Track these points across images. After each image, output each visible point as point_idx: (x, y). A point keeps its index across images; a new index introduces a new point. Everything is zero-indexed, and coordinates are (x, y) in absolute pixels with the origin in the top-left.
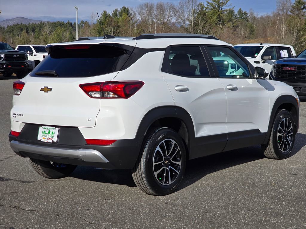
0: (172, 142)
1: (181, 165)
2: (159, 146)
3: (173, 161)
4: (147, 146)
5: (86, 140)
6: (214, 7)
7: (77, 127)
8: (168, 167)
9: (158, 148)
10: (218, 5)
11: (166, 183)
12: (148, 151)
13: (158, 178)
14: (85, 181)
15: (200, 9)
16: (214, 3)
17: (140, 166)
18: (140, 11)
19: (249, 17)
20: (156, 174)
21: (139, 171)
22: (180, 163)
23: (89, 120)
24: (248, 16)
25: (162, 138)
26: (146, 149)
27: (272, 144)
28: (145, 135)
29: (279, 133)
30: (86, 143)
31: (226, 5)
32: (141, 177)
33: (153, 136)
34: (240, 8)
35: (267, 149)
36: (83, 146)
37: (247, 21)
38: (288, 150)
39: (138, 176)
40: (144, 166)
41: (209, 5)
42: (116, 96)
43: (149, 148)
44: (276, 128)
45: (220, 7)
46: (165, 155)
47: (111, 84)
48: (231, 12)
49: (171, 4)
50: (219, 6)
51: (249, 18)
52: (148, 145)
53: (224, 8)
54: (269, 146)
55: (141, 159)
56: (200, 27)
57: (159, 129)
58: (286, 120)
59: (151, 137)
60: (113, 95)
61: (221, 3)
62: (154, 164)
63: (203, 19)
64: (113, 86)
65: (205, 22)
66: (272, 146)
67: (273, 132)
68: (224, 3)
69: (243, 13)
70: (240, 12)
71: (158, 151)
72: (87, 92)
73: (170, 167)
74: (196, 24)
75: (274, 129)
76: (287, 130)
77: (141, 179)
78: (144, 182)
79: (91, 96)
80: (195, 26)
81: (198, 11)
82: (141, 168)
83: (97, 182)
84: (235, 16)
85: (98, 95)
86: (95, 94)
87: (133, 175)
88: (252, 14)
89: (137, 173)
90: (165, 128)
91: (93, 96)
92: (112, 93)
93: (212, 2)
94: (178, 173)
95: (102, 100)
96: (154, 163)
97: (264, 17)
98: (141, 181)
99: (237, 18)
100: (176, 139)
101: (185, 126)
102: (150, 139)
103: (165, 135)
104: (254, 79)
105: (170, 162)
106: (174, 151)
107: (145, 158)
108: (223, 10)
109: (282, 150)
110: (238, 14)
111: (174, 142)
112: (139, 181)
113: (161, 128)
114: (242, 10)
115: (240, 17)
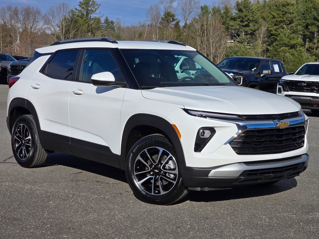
6: (83, 15)
10: (87, 12)
15: (71, 16)
16: (83, 10)
18: (2, 14)
19: (115, 27)
24: (114, 25)
31: (95, 13)
34: (107, 17)
37: (114, 30)
41: (78, 12)
45: (89, 14)
48: (98, 20)
49: (37, 9)
50: (87, 14)
53: (93, 16)
56: (71, 35)
61: (90, 10)
63: (75, 26)
65: (77, 29)
68: (93, 11)
69: (109, 22)
70: (107, 21)
74: (67, 32)
80: (66, 33)
81: (69, 18)
84: (101, 25)
88: (118, 23)
93: (81, 9)
99: (103, 26)
108: (92, 17)
110: (105, 23)
114: (108, 19)
115: (106, 26)
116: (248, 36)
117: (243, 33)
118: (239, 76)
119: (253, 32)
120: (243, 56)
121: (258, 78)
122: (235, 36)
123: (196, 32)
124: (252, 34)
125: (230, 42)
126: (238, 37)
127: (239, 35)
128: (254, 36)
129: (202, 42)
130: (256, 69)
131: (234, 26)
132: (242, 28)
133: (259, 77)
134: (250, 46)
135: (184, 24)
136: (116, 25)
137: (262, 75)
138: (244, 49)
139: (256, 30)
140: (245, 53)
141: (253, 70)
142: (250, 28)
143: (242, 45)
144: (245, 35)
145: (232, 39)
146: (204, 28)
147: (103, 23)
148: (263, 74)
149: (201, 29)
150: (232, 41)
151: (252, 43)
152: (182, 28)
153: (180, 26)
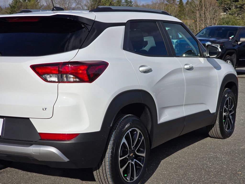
0: (137, 132)
1: (145, 156)
2: (125, 138)
3: (137, 152)
4: (112, 139)
5: (40, 134)
7: (28, 118)
8: (132, 161)
9: (124, 140)
11: (131, 179)
12: (113, 144)
13: (124, 175)
14: (29, 173)
17: (105, 162)
20: (122, 170)
21: (102, 169)
22: (144, 155)
23: (44, 109)
24: (132, 4)
25: (128, 127)
26: (111, 142)
27: (218, 124)
28: (111, 126)
29: (225, 112)
30: (40, 138)
32: (105, 175)
33: (118, 127)
35: (213, 129)
36: (35, 142)
38: (230, 128)
39: (101, 174)
40: (110, 163)
42: (77, 80)
43: (114, 140)
44: (222, 107)
46: (130, 148)
47: (69, 65)
48: (119, 1)
51: (133, 5)
52: (114, 137)
54: (215, 126)
55: (106, 155)
57: (124, 117)
58: (230, 99)
59: (116, 127)
60: (73, 78)
62: (120, 159)
64: (72, 67)
66: (219, 126)
67: (220, 112)
69: (128, 2)
70: (126, 1)
71: (124, 143)
72: (40, 75)
73: (135, 160)
75: (220, 108)
76: (230, 109)
77: (105, 178)
78: (108, 181)
79: (46, 80)
82: (106, 165)
83: (44, 175)
84: (122, 4)
85: (55, 79)
86: (51, 77)
87: (95, 173)
88: (135, 2)
89: (100, 171)
90: (130, 116)
91: (49, 79)
92: (72, 76)
94: (143, 166)
95: (61, 85)
96: (120, 157)
97: (145, 5)
98: (105, 180)
99: (124, 5)
100: (140, 128)
101: (148, 112)
102: (115, 129)
103: (130, 124)
104: (205, 57)
105: (135, 154)
106: (139, 141)
107: (110, 153)
109: (226, 130)
111: (139, 131)
112: (102, 180)
113: (126, 116)
115: (126, 4)
116: (238, 9)
117: (234, 7)
118: (217, 44)
119: (242, 6)
120: (233, 25)
121: (235, 46)
122: (227, 10)
123: (196, 7)
124: (241, 7)
125: (223, 15)
126: (230, 10)
127: (230, 9)
128: (242, 9)
129: (200, 15)
130: (234, 37)
131: (226, 1)
132: (232, 3)
133: (237, 44)
134: (239, 17)
135: (186, 1)
136: (134, 4)
137: (239, 43)
138: (234, 20)
139: (244, 4)
140: (235, 23)
141: (230, 38)
142: (239, 3)
143: (232, 17)
144: (235, 8)
145: (225, 12)
146: (202, 4)
147: (124, 3)
148: (240, 41)
149: (200, 4)
150: (225, 14)
151: (241, 15)
152: (185, 4)
153: (183, 3)
